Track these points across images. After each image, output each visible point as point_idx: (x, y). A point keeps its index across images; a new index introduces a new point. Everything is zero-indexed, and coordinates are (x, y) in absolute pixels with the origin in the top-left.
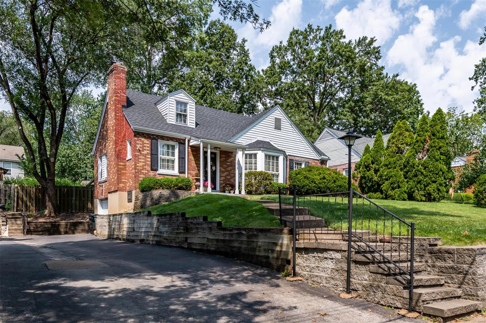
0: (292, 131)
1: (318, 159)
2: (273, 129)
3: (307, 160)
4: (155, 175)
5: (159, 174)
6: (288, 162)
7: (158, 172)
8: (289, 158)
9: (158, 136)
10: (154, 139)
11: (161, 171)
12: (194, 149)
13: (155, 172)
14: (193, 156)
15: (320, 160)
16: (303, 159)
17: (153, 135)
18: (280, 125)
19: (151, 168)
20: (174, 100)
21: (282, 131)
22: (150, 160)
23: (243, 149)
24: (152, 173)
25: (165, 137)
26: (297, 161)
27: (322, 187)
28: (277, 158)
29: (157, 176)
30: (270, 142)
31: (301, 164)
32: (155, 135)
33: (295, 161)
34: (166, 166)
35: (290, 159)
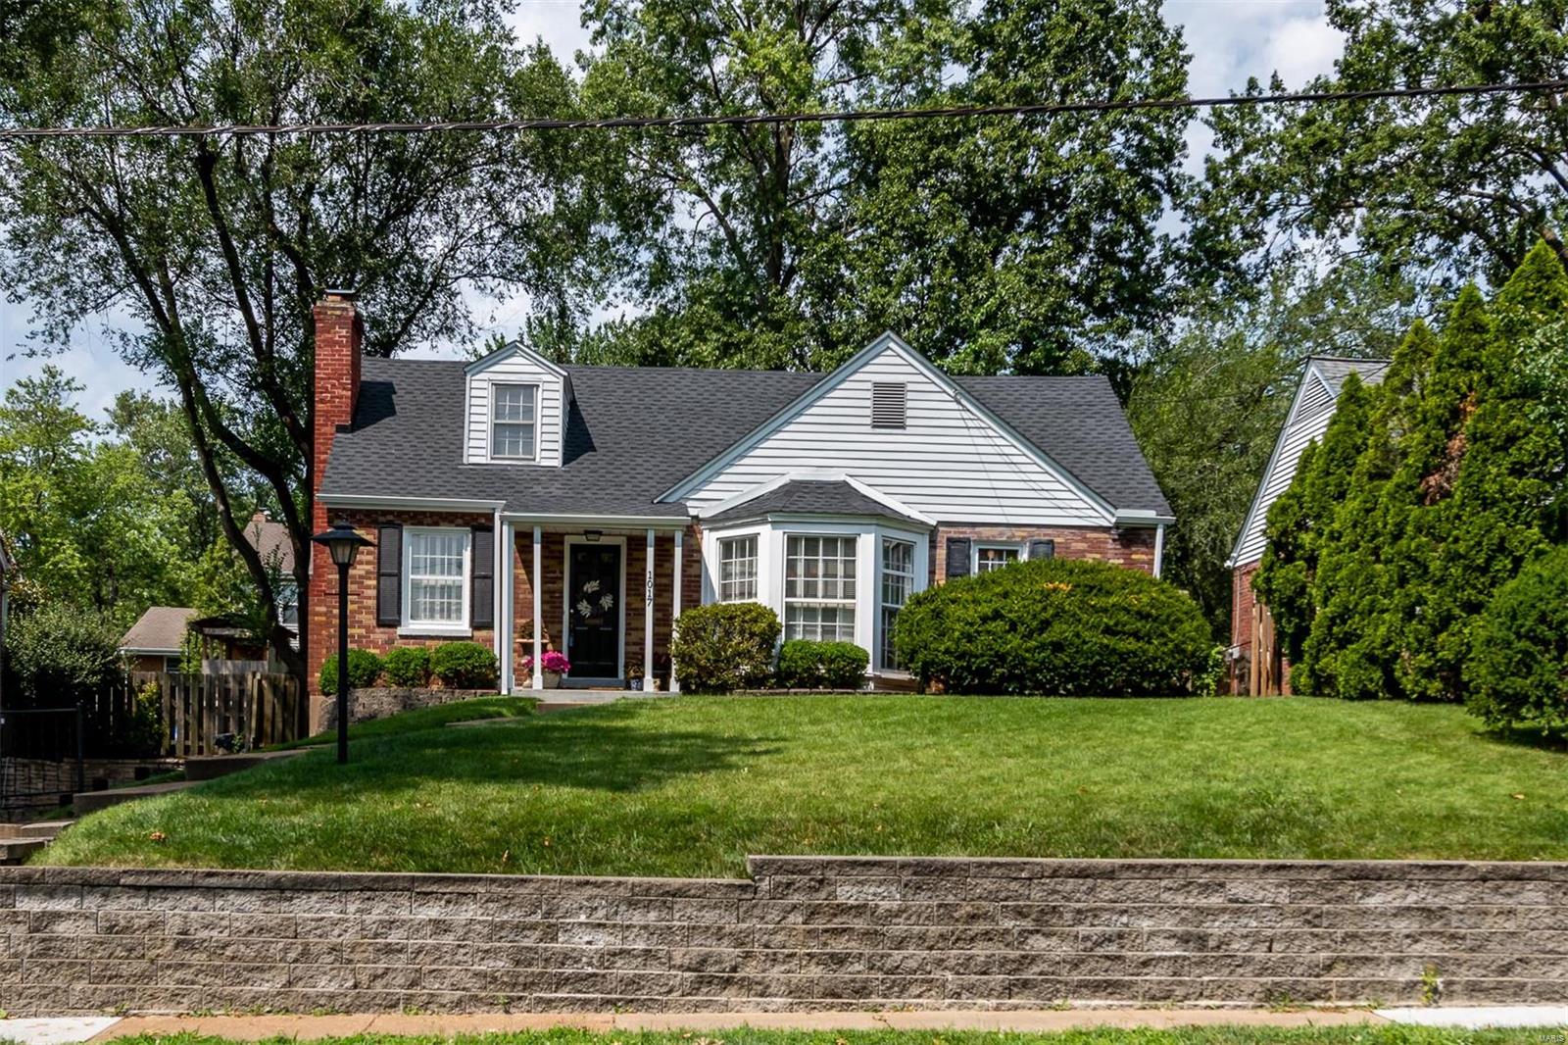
0: (961, 423)
1: (1106, 524)
2: (869, 429)
3: (1042, 535)
4: (391, 641)
5: (402, 637)
6: (941, 553)
7: (400, 631)
8: (944, 535)
9: (400, 514)
10: (390, 524)
11: (411, 626)
13: (391, 630)
15: (1117, 526)
16: (1019, 533)
17: (385, 513)
18: (902, 410)
19: (378, 620)
20: (485, 385)
21: (909, 430)
22: (373, 593)
23: (717, 521)
24: (380, 635)
25: (424, 513)
26: (988, 542)
29: (398, 643)
30: (850, 480)
31: (1014, 554)
32: (391, 512)
33: (977, 542)
34: (438, 608)
35: (949, 540)
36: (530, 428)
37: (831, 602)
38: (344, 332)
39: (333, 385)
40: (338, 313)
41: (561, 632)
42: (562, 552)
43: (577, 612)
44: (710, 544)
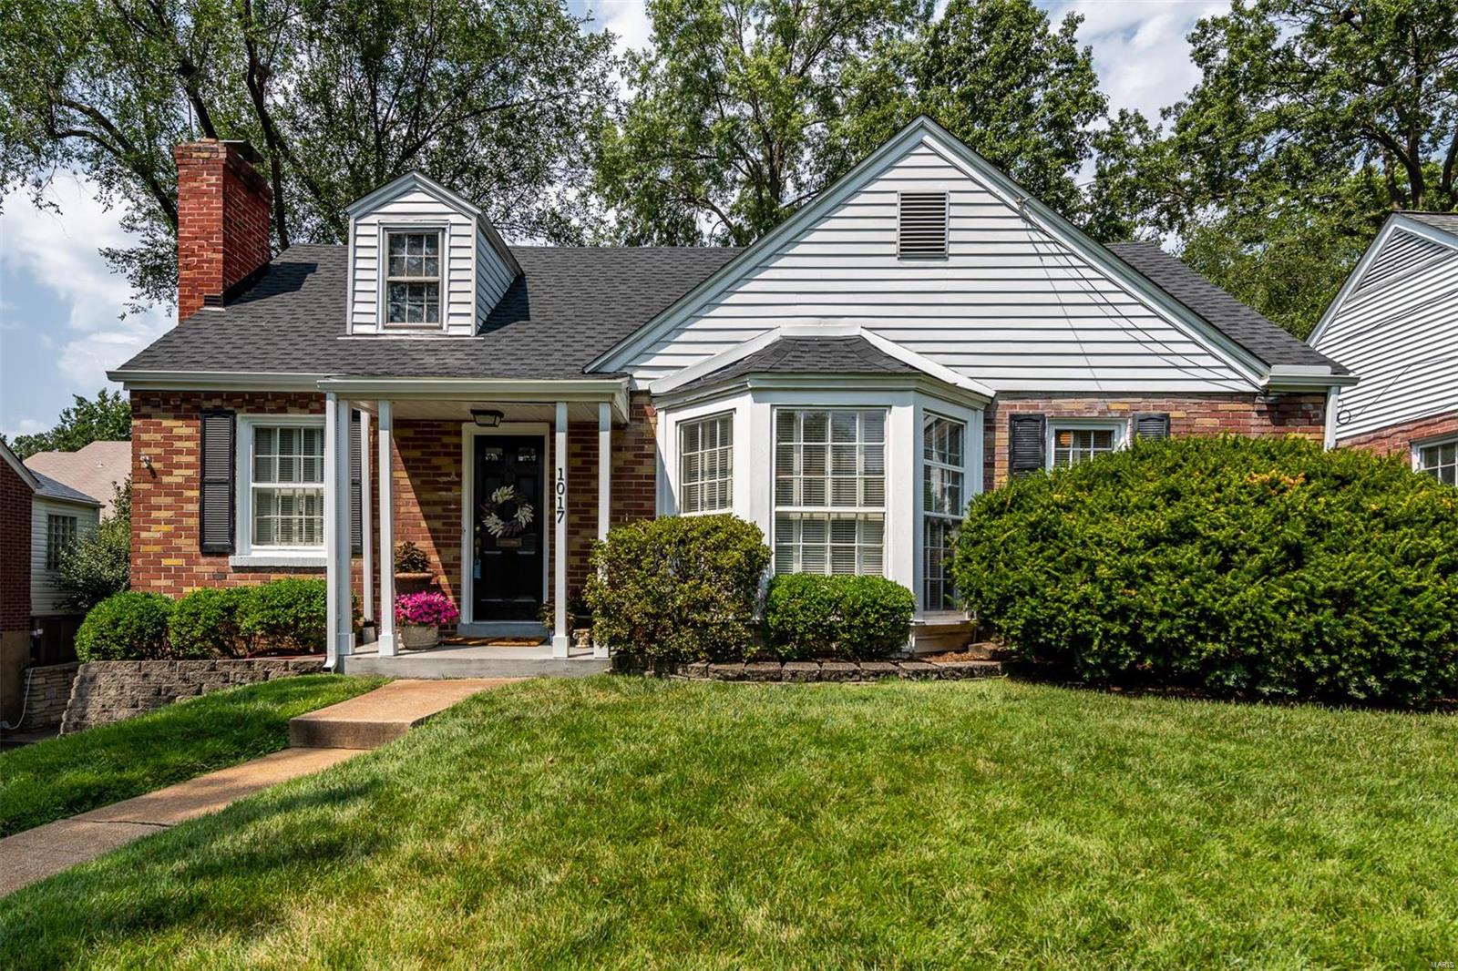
0: (1029, 249)
1: (1248, 388)
2: (894, 262)
3: (1152, 408)
4: (221, 576)
5: (238, 569)
6: (1002, 437)
7: (233, 561)
8: (1005, 409)
9: (231, 397)
10: (218, 412)
11: (250, 553)
12: (409, 433)
13: (220, 560)
14: (407, 469)
15: (1266, 391)
16: (1117, 405)
17: (210, 396)
18: (940, 232)
19: (201, 544)
20: (374, 230)
21: (953, 261)
22: (195, 508)
23: (676, 399)
24: (205, 567)
25: (264, 395)
26: (1071, 419)
27: (1144, 613)
28: (875, 420)
29: (232, 576)
30: (867, 334)
31: (1105, 438)
32: (218, 395)
33: (1054, 420)
34: (296, 528)
35: (1013, 417)
36: (434, 287)
37: (846, 511)
38: (213, 180)
39: (201, 247)
40: (206, 155)
41: (459, 558)
42: (459, 446)
43: (485, 529)
44: (666, 431)
